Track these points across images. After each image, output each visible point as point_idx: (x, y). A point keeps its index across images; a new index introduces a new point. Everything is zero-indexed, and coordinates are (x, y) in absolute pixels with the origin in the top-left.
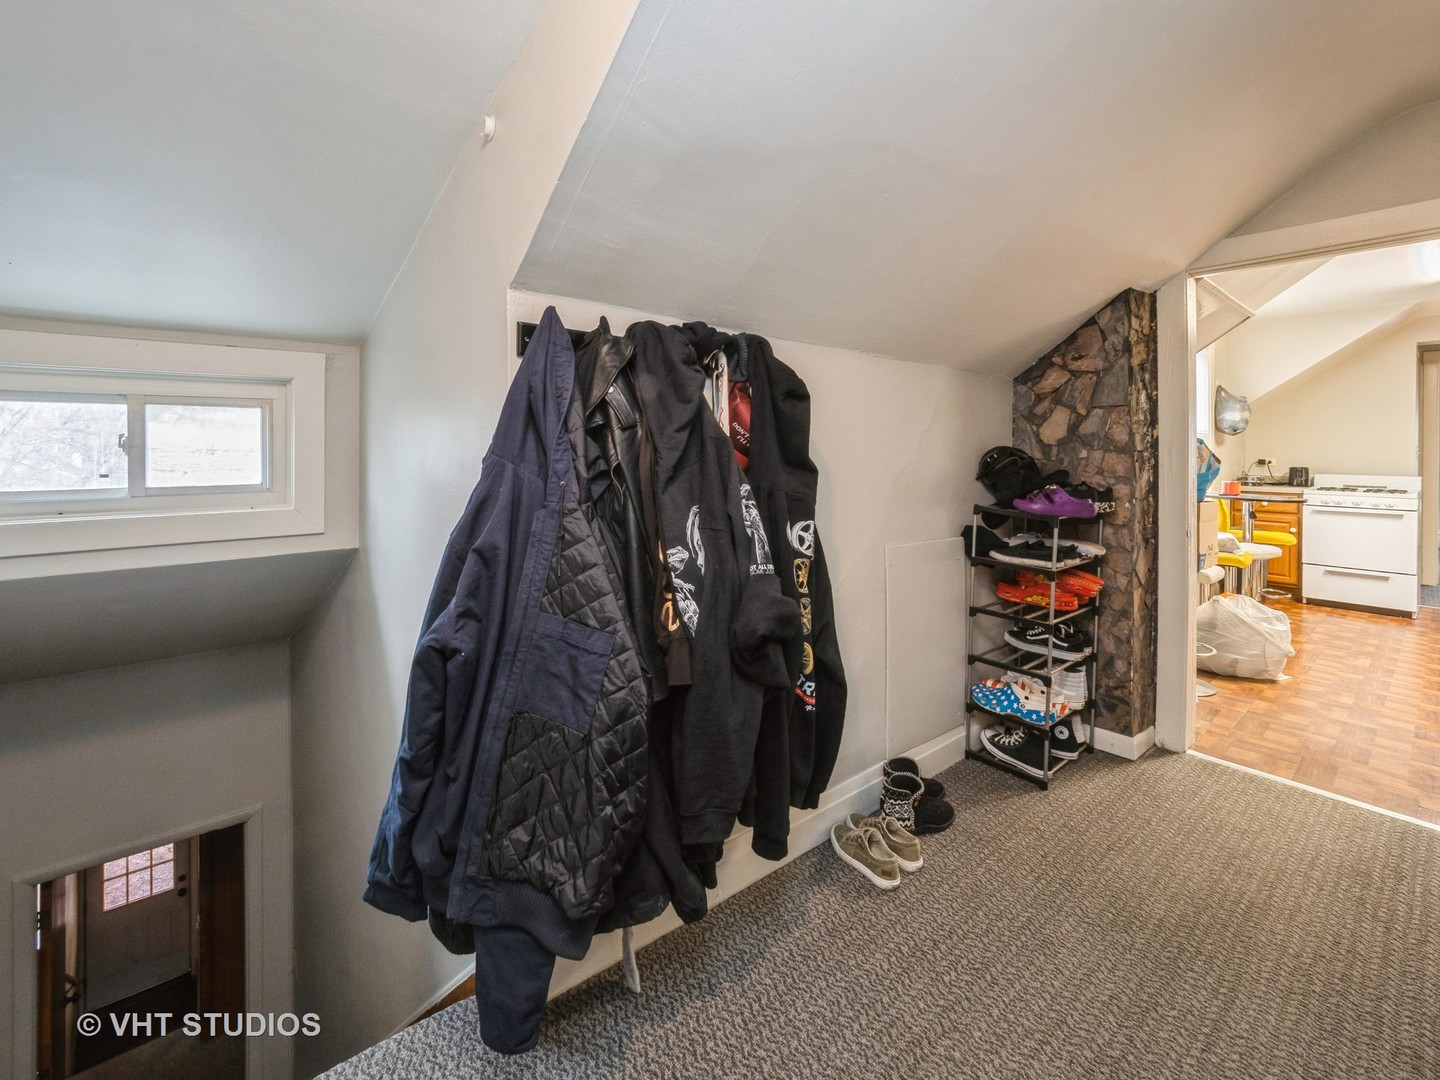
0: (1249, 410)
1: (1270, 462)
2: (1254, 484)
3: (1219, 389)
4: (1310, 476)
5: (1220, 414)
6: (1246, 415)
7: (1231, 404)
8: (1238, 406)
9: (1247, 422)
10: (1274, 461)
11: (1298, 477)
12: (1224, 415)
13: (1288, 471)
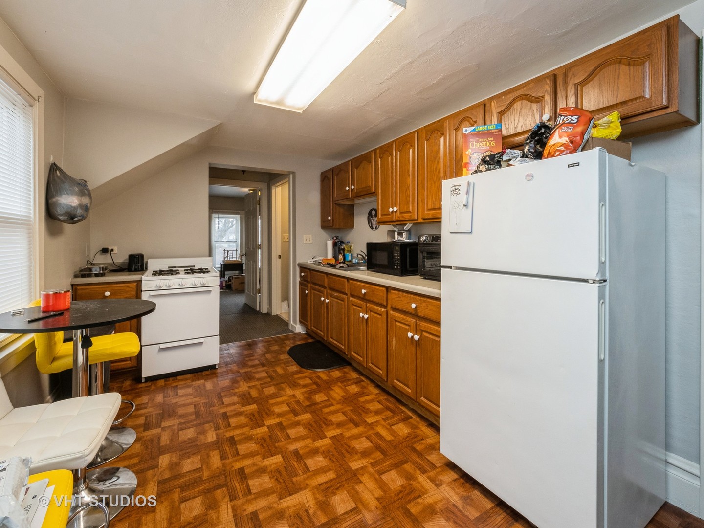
0: (89, 195)
1: (112, 250)
2: (97, 275)
3: (53, 168)
4: (145, 260)
5: (53, 197)
6: (86, 201)
7: (66, 185)
8: (76, 189)
9: (86, 209)
10: (116, 249)
11: (136, 263)
12: (58, 198)
13: (127, 257)
